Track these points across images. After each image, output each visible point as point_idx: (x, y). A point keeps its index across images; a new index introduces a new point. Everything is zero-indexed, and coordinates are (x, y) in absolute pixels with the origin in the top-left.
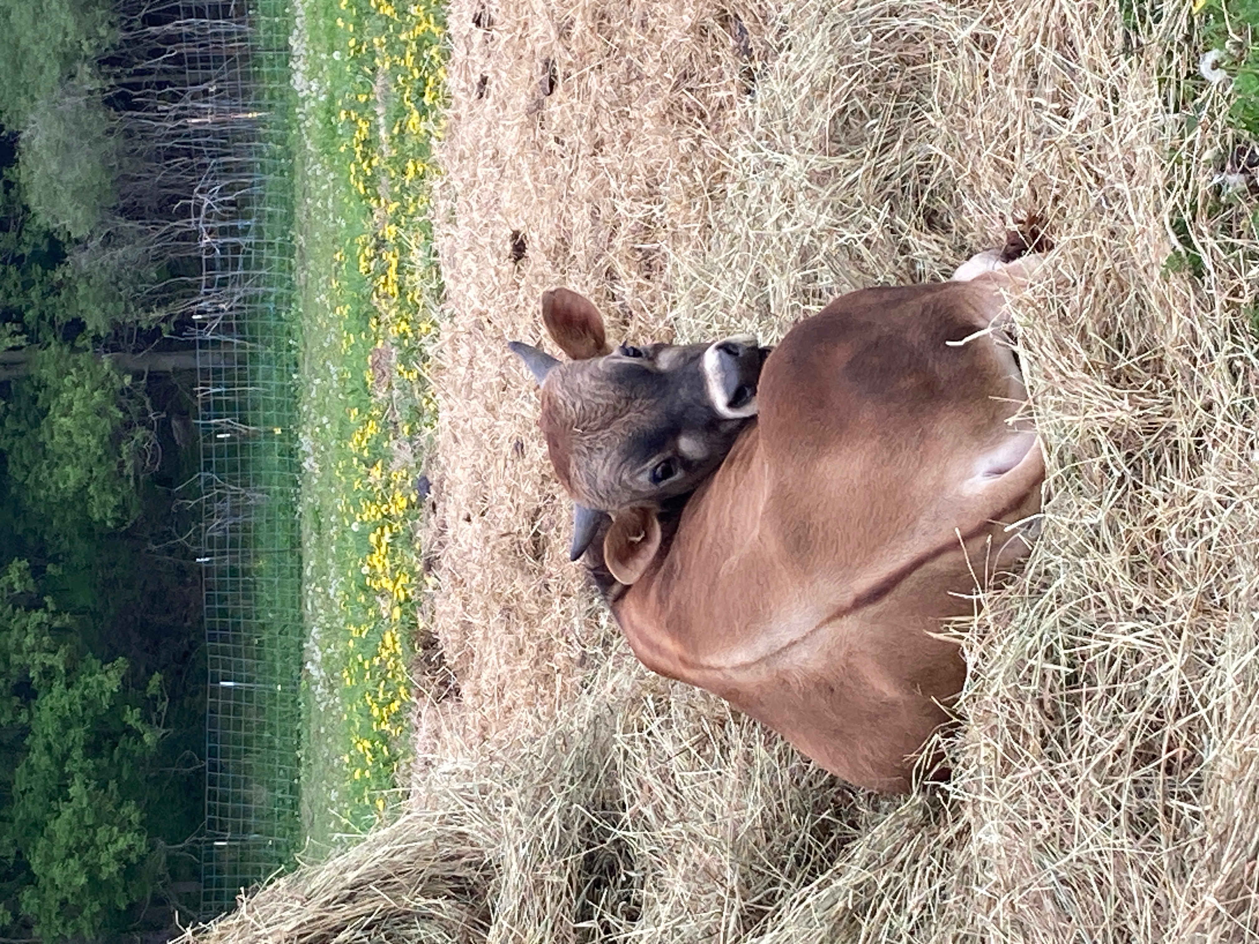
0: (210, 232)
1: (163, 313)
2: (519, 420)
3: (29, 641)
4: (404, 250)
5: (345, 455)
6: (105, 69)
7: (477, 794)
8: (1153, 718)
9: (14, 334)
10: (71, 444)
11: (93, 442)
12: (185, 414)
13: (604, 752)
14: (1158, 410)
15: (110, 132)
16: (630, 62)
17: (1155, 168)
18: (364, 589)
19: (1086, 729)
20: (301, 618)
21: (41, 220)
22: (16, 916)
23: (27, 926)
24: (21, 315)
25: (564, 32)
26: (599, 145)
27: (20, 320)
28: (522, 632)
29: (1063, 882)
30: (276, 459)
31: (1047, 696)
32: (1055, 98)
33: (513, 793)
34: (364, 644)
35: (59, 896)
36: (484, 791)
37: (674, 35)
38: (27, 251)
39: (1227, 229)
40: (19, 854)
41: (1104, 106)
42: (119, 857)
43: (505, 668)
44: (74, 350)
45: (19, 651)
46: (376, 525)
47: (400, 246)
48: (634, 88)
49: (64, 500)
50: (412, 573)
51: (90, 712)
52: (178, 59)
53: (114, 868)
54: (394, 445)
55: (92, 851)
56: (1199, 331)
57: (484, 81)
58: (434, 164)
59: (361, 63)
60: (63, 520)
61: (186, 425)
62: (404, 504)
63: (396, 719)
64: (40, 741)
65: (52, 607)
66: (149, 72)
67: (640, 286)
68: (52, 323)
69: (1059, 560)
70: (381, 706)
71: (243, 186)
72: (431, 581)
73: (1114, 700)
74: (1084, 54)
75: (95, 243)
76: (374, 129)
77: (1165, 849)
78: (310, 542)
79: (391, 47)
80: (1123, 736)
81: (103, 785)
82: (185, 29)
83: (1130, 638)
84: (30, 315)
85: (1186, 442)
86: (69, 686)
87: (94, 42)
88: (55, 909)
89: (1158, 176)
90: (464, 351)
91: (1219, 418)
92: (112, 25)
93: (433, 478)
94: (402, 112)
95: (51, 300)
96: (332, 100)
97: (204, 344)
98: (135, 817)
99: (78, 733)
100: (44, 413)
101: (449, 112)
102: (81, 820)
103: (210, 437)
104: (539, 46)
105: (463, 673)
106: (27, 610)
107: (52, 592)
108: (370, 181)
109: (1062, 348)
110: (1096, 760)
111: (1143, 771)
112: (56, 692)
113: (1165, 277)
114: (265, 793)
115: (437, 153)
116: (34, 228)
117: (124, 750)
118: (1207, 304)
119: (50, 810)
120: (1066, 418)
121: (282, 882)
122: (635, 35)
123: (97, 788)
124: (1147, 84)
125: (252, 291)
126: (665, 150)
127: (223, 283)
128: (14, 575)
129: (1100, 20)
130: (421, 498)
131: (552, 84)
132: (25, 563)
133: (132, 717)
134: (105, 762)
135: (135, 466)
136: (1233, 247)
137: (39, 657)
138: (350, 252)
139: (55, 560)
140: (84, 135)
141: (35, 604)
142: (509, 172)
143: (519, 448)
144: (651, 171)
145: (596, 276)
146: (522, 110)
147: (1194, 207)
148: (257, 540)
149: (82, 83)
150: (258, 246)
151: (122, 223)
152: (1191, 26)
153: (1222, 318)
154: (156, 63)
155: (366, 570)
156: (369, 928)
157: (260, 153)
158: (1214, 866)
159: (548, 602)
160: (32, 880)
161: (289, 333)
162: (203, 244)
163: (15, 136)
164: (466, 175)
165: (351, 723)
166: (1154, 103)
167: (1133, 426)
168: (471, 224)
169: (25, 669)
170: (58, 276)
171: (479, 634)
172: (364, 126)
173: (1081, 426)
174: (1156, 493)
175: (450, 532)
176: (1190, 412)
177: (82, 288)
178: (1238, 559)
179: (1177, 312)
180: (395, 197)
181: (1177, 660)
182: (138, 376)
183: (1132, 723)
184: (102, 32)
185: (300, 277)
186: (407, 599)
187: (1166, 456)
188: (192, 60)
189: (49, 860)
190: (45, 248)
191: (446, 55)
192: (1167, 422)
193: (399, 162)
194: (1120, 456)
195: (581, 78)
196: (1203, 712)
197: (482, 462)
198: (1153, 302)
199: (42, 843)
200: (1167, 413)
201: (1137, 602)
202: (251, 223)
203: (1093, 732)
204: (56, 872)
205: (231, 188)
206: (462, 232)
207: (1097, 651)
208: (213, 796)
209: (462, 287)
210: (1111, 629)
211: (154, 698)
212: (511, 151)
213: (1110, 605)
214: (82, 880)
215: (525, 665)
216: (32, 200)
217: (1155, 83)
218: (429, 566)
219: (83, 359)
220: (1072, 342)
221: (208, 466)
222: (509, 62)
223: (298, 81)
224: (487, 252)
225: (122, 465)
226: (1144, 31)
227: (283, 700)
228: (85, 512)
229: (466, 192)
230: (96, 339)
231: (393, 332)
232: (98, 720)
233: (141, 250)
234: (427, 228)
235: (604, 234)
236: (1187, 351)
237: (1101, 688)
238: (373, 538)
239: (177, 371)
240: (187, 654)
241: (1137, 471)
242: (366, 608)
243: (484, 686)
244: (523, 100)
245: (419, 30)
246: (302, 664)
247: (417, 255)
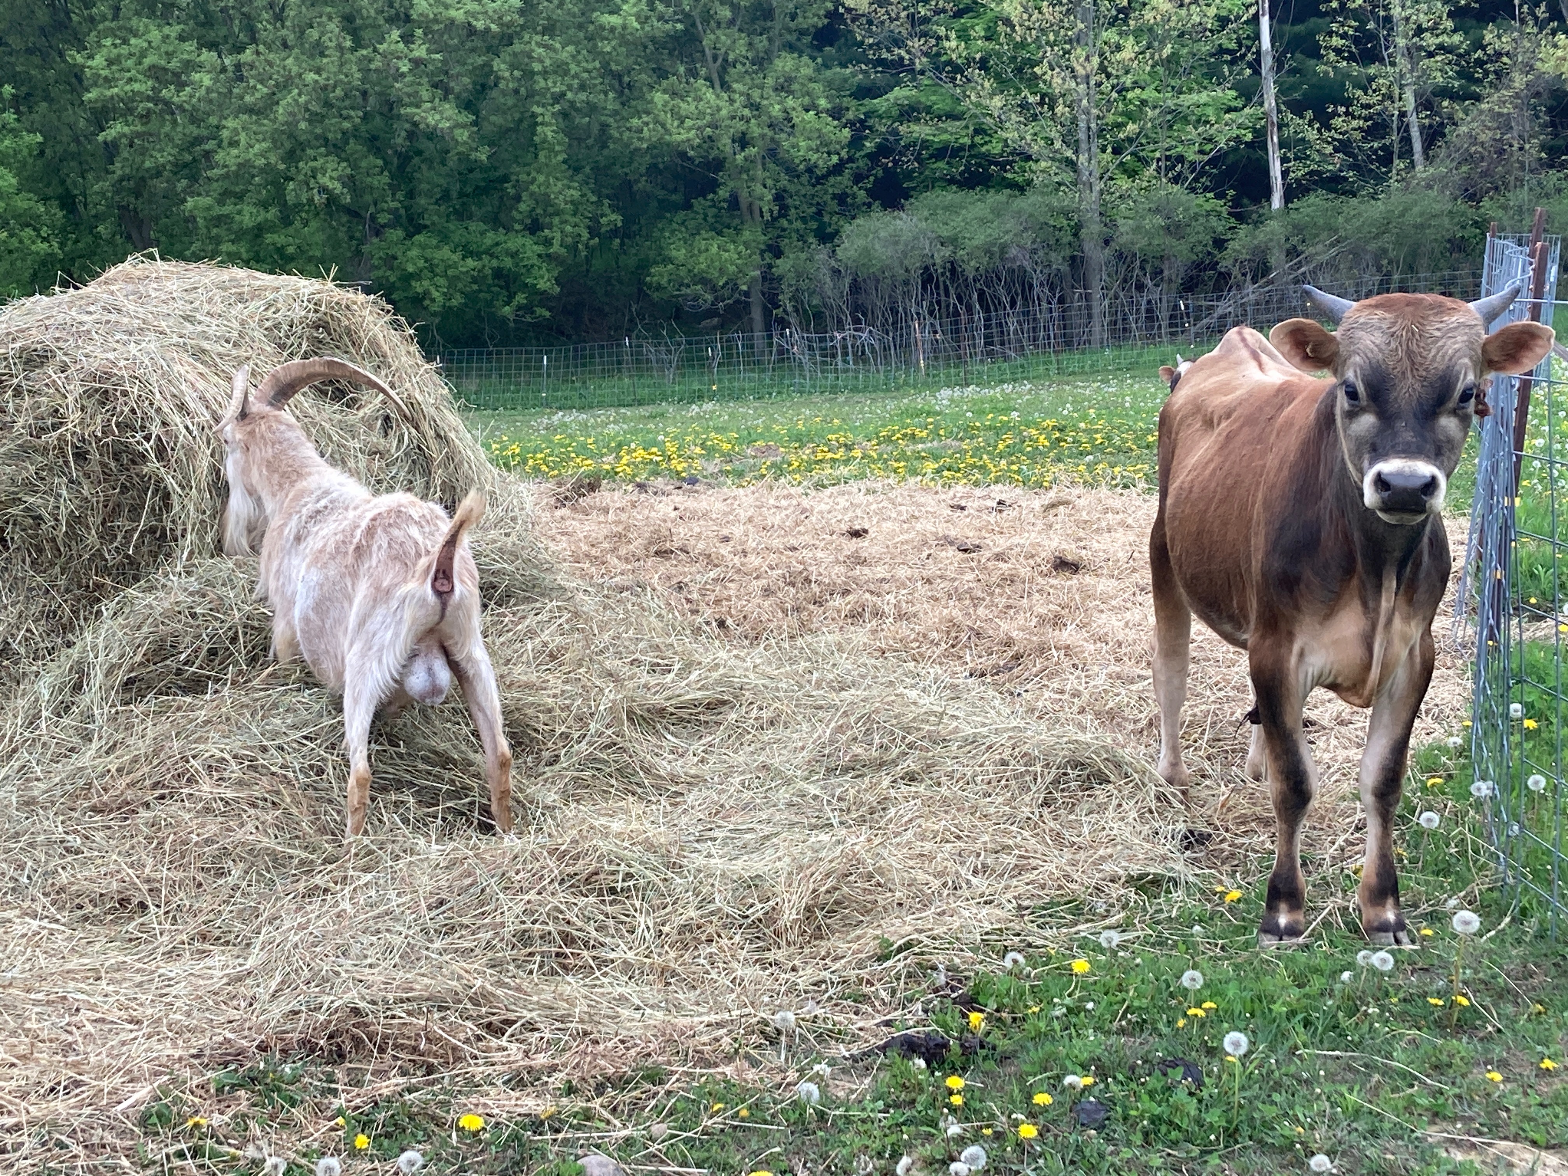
0: (844, 339)
1: (789, 309)
2: (744, 538)
3: (569, 229)
4: (846, 462)
5: (706, 430)
6: (948, 265)
7: (511, 514)
8: (592, 942)
9: (771, 211)
10: (700, 252)
11: (703, 266)
12: (723, 327)
13: (543, 595)
14: (791, 937)
15: (907, 270)
16: (984, 599)
17: (945, 929)
18: (620, 446)
19: (582, 901)
20: (592, 408)
21: (847, 228)
22: (384, 226)
23: (377, 234)
24: (785, 216)
25: (999, 557)
26: (929, 581)
27: (781, 215)
28: (606, 545)
29: (483, 890)
30: (696, 386)
31: (602, 876)
32: (984, 866)
33: (513, 538)
34: (584, 446)
35: (399, 254)
36: (513, 519)
37: (1004, 626)
38: (826, 219)
39: (909, 975)
40: (425, 227)
41: (982, 896)
42: (426, 293)
43: (581, 536)
44: (762, 252)
45: (562, 223)
46: (663, 452)
47: (848, 460)
48: (967, 602)
49: (661, 248)
50: (634, 476)
51: (523, 271)
52: (957, 314)
53: (419, 290)
54: (717, 461)
55: (430, 275)
56: (843, 961)
57: (963, 509)
58: (904, 479)
59: (965, 430)
60: (650, 249)
61: (715, 328)
62: (679, 468)
63: (536, 469)
64: (502, 238)
65: (592, 242)
66: (947, 295)
67: (839, 611)
68: (779, 237)
69: (691, 879)
70: (544, 459)
71: (875, 360)
72: (630, 488)
73: (602, 917)
74: (1014, 882)
75: (833, 263)
76: (922, 441)
77: (509, 954)
78: (643, 411)
79: (977, 449)
80: (580, 924)
81: (475, 281)
82: (976, 317)
83: (643, 926)
84: (784, 223)
85: (771, 956)
86: (539, 256)
87: (966, 258)
88: (390, 252)
89: (939, 931)
90: (784, 503)
91: (787, 976)
92: (977, 269)
93: (697, 487)
94: (936, 458)
95: (795, 236)
96: (938, 414)
97: (770, 337)
98: (454, 302)
99: (508, 262)
100: (720, 233)
101: (939, 488)
102: (450, 266)
103: (709, 343)
104: (988, 541)
105: (574, 509)
106: (589, 227)
107: (600, 244)
108: (888, 440)
109: (828, 875)
110: (563, 907)
111: (558, 938)
112: (535, 247)
113: (876, 937)
114: (474, 388)
115: (912, 480)
116: (841, 223)
117: (499, 294)
118: (860, 965)
119: (456, 246)
120: (782, 879)
121: (446, 391)
122: (1002, 602)
123: (473, 277)
124: (998, 921)
125: (806, 368)
126: (930, 623)
127: (810, 348)
128: (613, 217)
129: (1036, 892)
130: (684, 479)
131: (965, 551)
132: (620, 224)
133: (520, 298)
134: (490, 281)
135: (687, 295)
136: (898, 979)
137: (558, 235)
138: (840, 428)
139: (622, 244)
140: (905, 254)
141: (593, 232)
142: (905, 526)
143: (726, 539)
144: (915, 615)
145: (845, 583)
146: (947, 532)
147: (922, 953)
148: (642, 376)
149: (939, 251)
150: (836, 371)
151: (848, 280)
152: (1037, 947)
153: (852, 974)
154: (953, 299)
155: (633, 446)
156: (419, 448)
157: (898, 369)
158: (500, 984)
159: (627, 560)
160: (410, 236)
161: (779, 393)
162: (836, 334)
163: (902, 208)
164: (899, 499)
165: (530, 441)
166: (988, 927)
167: (780, 922)
168: (869, 504)
169: (550, 227)
170: (811, 240)
171: (602, 518)
172: (924, 434)
173: (777, 889)
174: (737, 938)
175: (664, 498)
176: (790, 958)
177: (803, 256)
178: (698, 991)
179: (855, 946)
180: (880, 455)
181: (630, 955)
182: (747, 294)
183: (588, 929)
184: (973, 263)
185: (816, 398)
186: (616, 473)
187: (761, 944)
188: (956, 323)
189: (423, 247)
190: (829, 230)
191: (976, 484)
192: (783, 943)
193: (902, 457)
194: (759, 914)
195: (972, 569)
196: (598, 974)
197: (714, 516)
198: (859, 932)
199: (434, 242)
200: (789, 944)
201: (666, 929)
202: (851, 366)
203: (580, 904)
204: (414, 252)
205: (873, 351)
206: (861, 498)
207: (633, 905)
208: (470, 354)
209: (826, 500)
210: (648, 913)
211: (533, 312)
212: (919, 527)
213: (663, 912)
214: (411, 269)
215: (585, 548)
216: (859, 221)
217: (999, 926)
218: (640, 486)
219: (757, 258)
220: (830, 883)
221: (689, 343)
222: (976, 523)
223: (946, 393)
224: (850, 514)
225: (688, 286)
226: (1031, 917)
227: (536, 398)
228: (656, 263)
229: (889, 499)
230: (770, 266)
231: (792, 458)
232: (517, 277)
233: (829, 293)
234: (862, 476)
235: (872, 587)
236: (829, 954)
237: (609, 909)
238: (654, 450)
239: (751, 320)
240: (563, 334)
241: (749, 926)
242: (608, 447)
243: (568, 523)
244: (953, 533)
245: (991, 466)
246: (560, 409)
247: (844, 471)
